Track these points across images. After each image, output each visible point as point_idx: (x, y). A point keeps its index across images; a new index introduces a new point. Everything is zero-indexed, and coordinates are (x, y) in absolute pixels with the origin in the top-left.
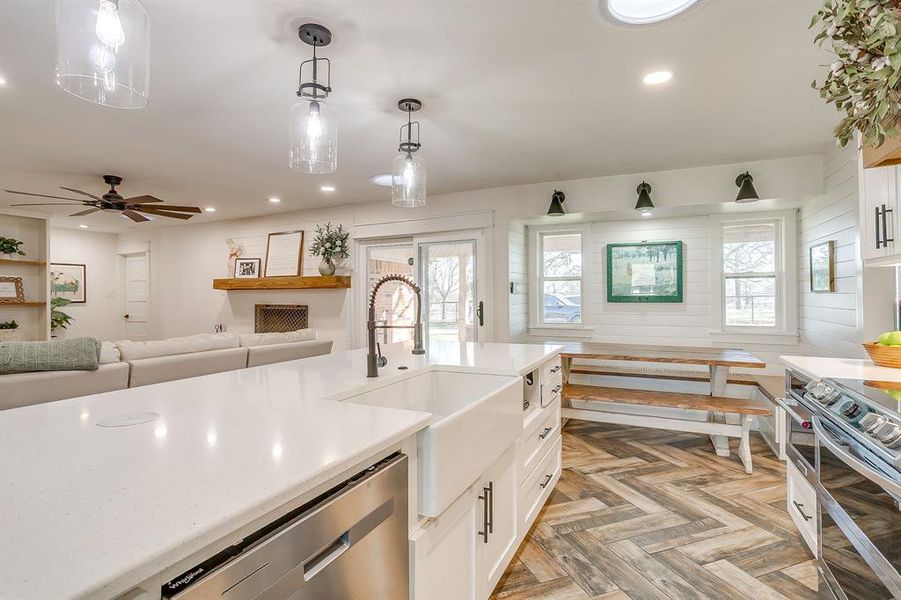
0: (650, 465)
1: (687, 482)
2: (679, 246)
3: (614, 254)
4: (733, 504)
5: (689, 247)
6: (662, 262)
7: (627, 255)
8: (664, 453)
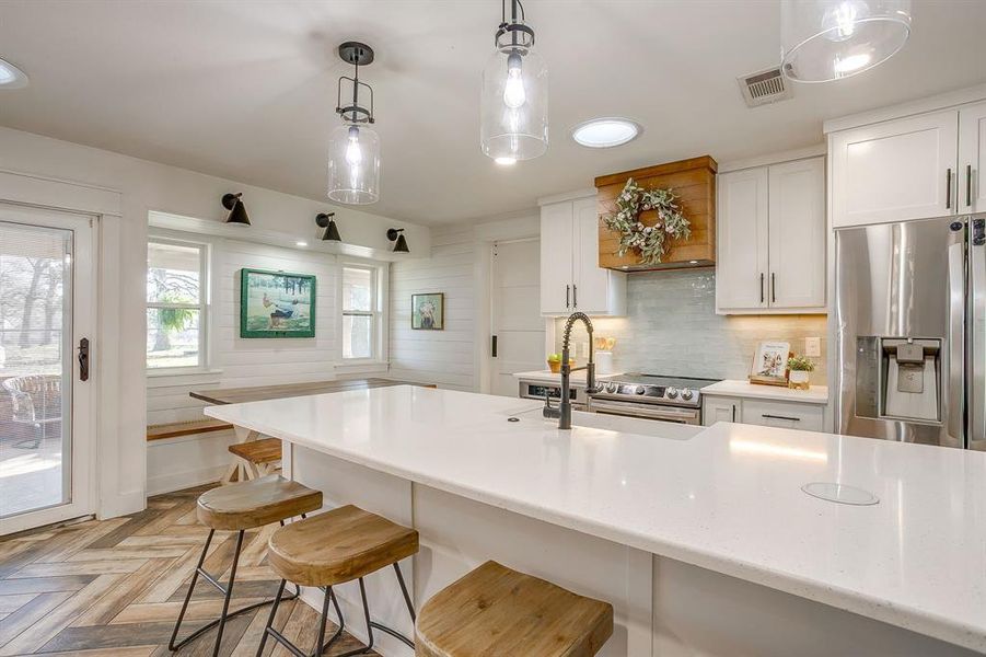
2: (312, 280)
3: (248, 281)
5: (319, 283)
7: (264, 284)
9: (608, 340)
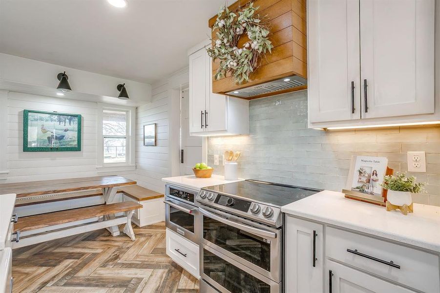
0: (79, 261)
1: (108, 262)
2: (79, 117)
3: (29, 117)
4: (138, 262)
5: (84, 119)
6: (68, 126)
7: (41, 119)
8: (83, 248)
9: (235, 154)
